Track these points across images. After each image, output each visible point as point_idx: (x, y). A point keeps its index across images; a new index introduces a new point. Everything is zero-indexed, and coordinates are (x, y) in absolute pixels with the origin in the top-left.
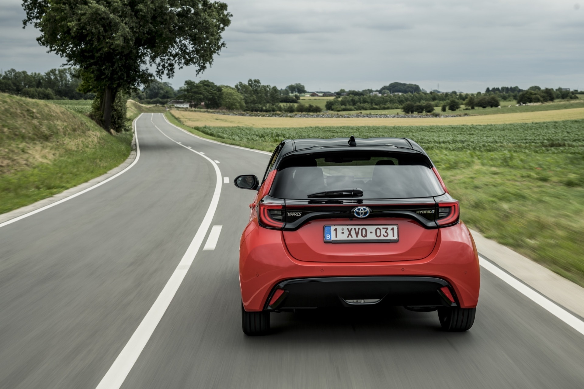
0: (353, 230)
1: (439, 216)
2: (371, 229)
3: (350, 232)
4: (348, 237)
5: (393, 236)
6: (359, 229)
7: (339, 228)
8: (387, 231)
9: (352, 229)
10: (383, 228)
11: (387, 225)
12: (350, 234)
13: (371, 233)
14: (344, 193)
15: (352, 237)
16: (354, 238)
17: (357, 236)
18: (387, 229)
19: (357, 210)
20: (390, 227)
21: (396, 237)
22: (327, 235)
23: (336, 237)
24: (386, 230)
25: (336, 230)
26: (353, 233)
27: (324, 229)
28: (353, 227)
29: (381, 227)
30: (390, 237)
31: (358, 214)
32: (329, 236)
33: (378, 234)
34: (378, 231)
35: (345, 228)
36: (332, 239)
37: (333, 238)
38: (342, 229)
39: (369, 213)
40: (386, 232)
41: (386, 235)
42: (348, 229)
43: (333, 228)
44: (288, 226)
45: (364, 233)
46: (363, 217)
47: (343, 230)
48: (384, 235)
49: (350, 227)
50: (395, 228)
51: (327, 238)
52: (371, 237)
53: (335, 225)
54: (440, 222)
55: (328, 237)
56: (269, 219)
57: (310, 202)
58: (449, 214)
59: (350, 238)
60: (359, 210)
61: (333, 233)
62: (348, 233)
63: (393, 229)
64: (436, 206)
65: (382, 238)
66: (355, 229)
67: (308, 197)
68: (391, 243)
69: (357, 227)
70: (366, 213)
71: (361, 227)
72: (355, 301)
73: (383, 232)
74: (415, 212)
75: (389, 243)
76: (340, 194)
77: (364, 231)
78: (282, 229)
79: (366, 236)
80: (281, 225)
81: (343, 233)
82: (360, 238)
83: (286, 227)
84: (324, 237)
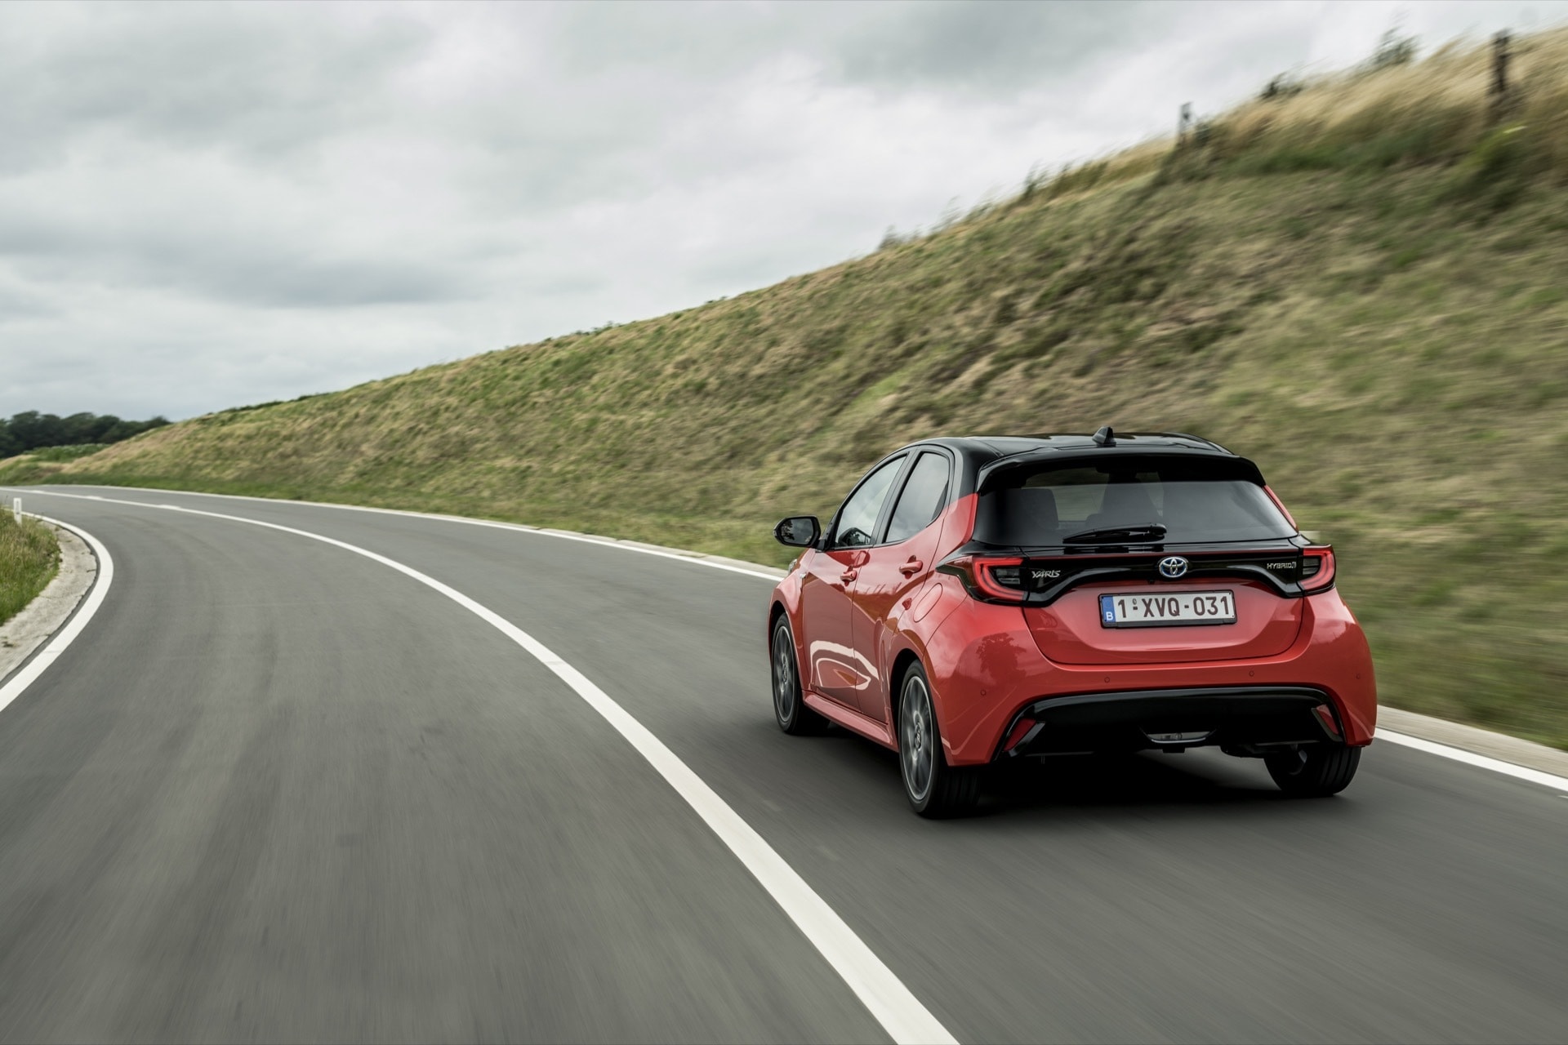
0: (1153, 603)
1: (1304, 573)
2: (1186, 600)
3: (1148, 606)
4: (1146, 616)
5: (1227, 613)
6: (1164, 600)
7: (1128, 600)
8: (1215, 604)
9: (1150, 600)
10: (1207, 599)
11: (1213, 591)
12: (1148, 610)
13: (1187, 607)
14: (1132, 533)
15: (1152, 615)
16: (1157, 617)
17: (1162, 614)
18: (1214, 599)
19: (1165, 564)
20: (1219, 596)
21: (1231, 615)
22: (1107, 613)
23: (1124, 616)
24: (1212, 601)
25: (1122, 603)
26: (1154, 608)
27: (1099, 602)
28: (1153, 597)
29: (1203, 596)
30: (1221, 615)
31: (1167, 570)
32: (1111, 616)
33: (1200, 610)
34: (1199, 603)
35: (1139, 598)
36: (1117, 620)
37: (1119, 618)
38: (1134, 602)
39: (1185, 571)
40: (1213, 605)
41: (1213, 610)
42: (1144, 600)
43: (1116, 600)
44: (1035, 597)
45: (1174, 608)
46: (1175, 576)
47: (1135, 604)
48: (1209, 611)
49: (1147, 598)
50: (1229, 597)
51: (1108, 619)
52: (1187, 614)
53: (1119, 594)
54: (1306, 584)
55: (1109, 616)
56: (994, 585)
57: (1068, 551)
58: (1318, 568)
59: (1149, 618)
60: (1168, 562)
61: (1118, 609)
62: (1145, 608)
63: (1224, 599)
64: (1298, 554)
65: (1207, 616)
66: (1156, 600)
67: (1064, 542)
68: (1222, 626)
69: (1160, 598)
70: (1181, 569)
71: (1168, 597)
72: (1164, 736)
73: (1208, 604)
74: (1263, 565)
75: (1219, 625)
76: (1122, 535)
77: (1173, 603)
78: (1023, 605)
79: (1177, 613)
80: (1020, 595)
81: (1135, 608)
82: (1167, 617)
83: (1030, 599)
84: (1101, 617)
